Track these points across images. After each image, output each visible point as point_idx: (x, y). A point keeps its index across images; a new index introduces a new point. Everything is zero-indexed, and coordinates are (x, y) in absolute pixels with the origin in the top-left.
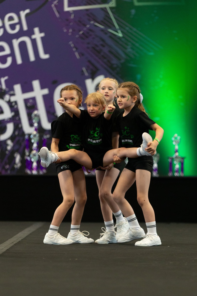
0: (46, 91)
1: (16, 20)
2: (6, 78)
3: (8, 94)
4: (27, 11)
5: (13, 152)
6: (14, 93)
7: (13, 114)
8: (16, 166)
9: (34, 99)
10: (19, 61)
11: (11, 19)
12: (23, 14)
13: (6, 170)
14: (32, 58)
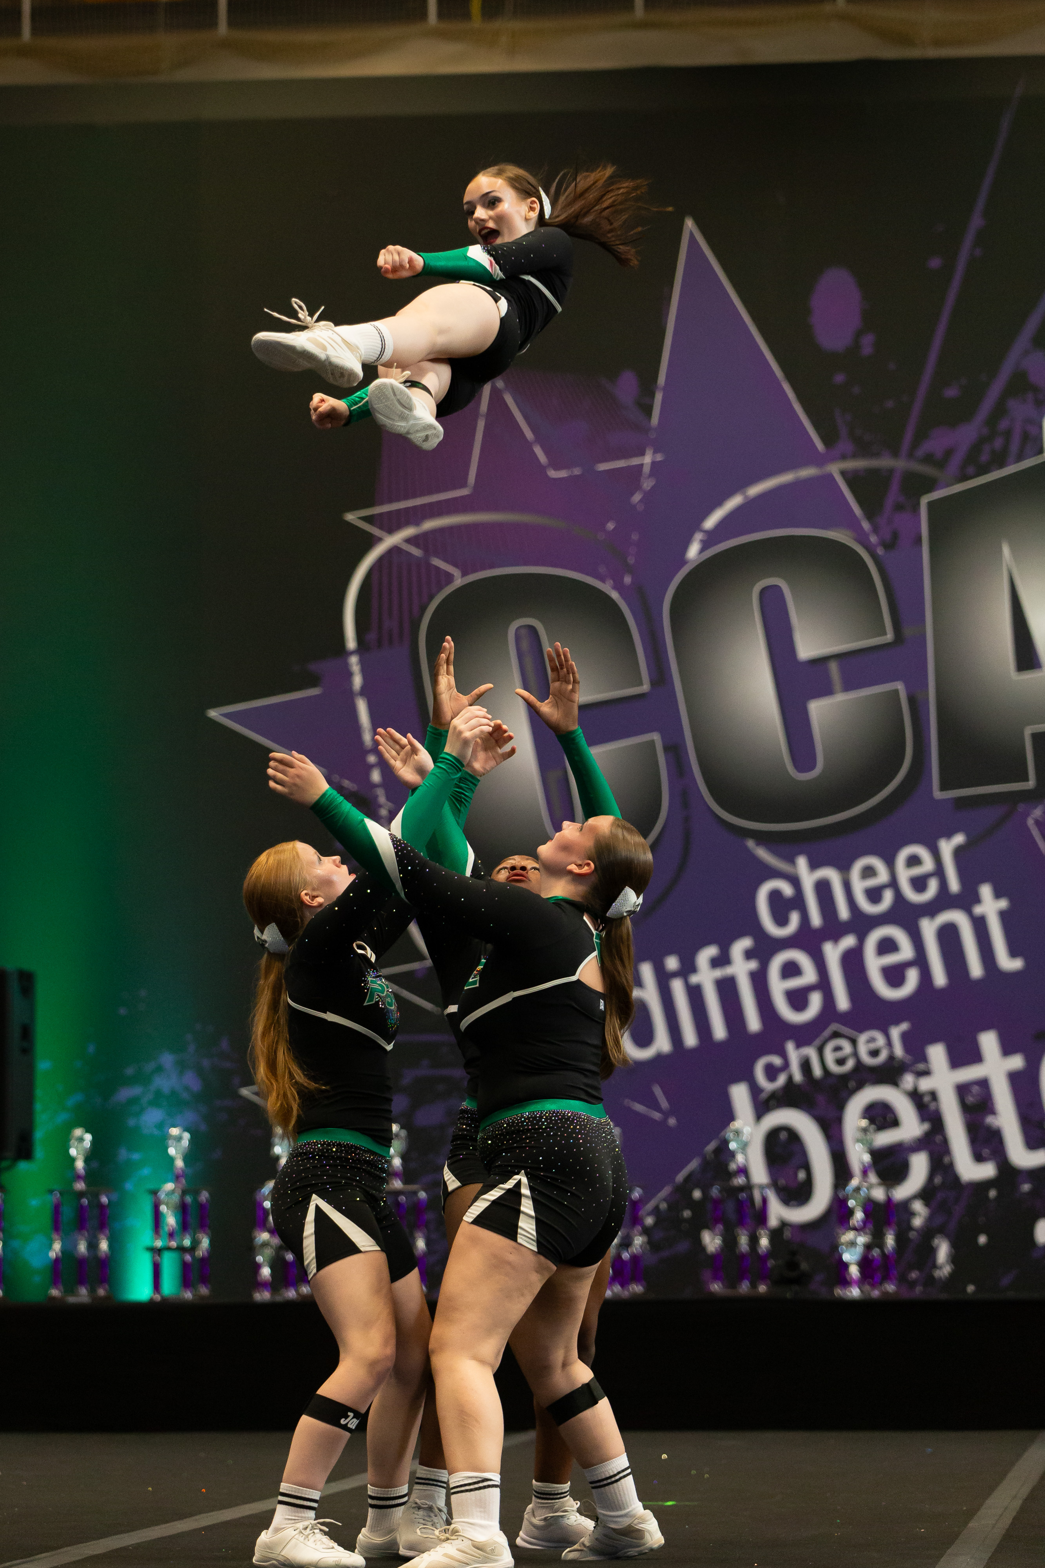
0: (1017, 1062)
1: (928, 865)
2: (904, 1026)
3: (912, 1072)
4: (959, 839)
5: (929, 1232)
6: (928, 1068)
7: (926, 1126)
8: (938, 1274)
9: (984, 1084)
10: (940, 978)
11: (914, 861)
12: (947, 848)
13: (912, 1284)
14: (976, 969)
